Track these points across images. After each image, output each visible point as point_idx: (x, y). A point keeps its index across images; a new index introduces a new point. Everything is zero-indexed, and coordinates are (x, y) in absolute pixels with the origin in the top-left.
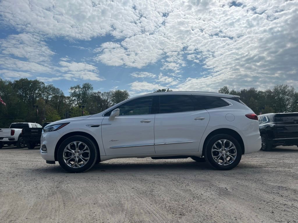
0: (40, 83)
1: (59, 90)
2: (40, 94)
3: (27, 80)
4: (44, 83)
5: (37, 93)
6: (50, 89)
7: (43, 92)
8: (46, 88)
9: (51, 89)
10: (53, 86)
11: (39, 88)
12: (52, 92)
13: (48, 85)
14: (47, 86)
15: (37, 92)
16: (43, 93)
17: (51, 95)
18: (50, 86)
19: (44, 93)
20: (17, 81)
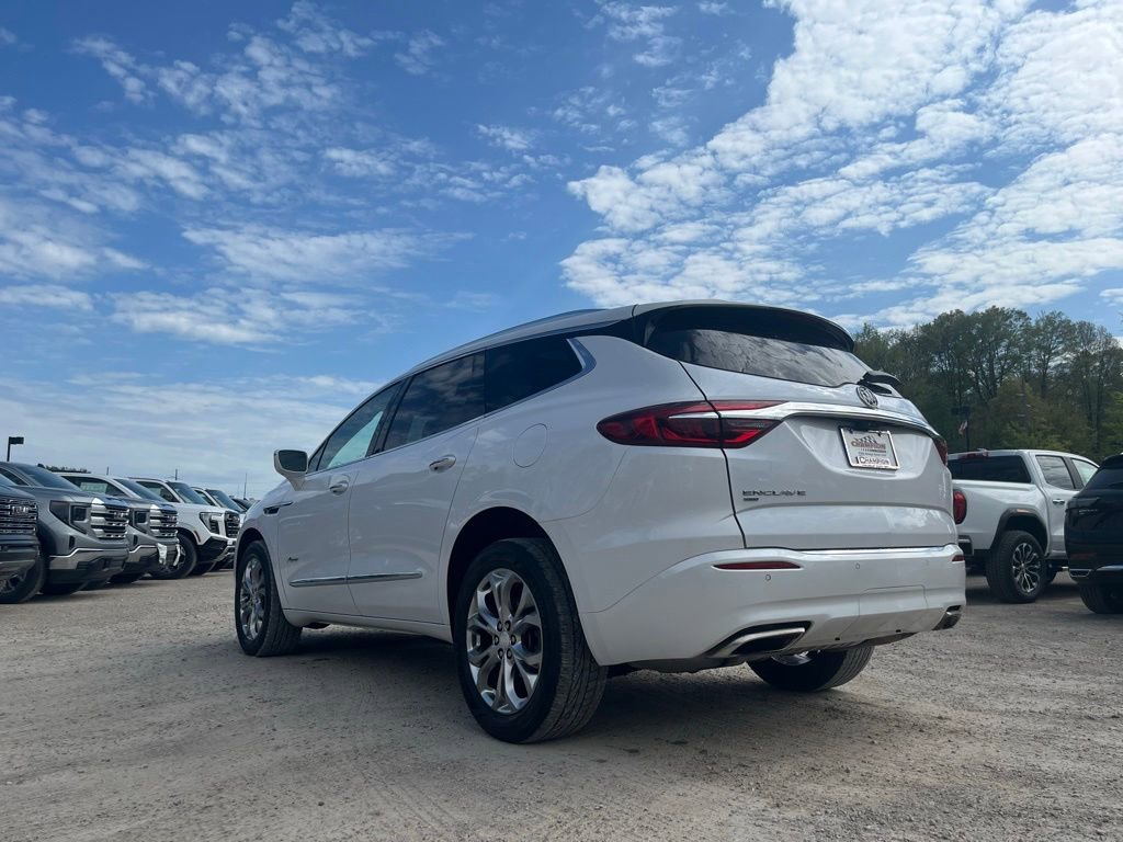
0: (1011, 316)
1: (1090, 328)
2: (1016, 359)
3: (962, 315)
4: (1025, 315)
5: (1005, 357)
6: (1052, 333)
7: (1028, 348)
8: (1037, 331)
9: (1056, 329)
10: (1063, 317)
11: (1007, 335)
12: (1060, 343)
13: (1042, 320)
14: (1037, 322)
15: (1001, 351)
16: (1025, 352)
17: (1057, 354)
18: (1049, 320)
19: (1030, 350)
20: (926, 328)
